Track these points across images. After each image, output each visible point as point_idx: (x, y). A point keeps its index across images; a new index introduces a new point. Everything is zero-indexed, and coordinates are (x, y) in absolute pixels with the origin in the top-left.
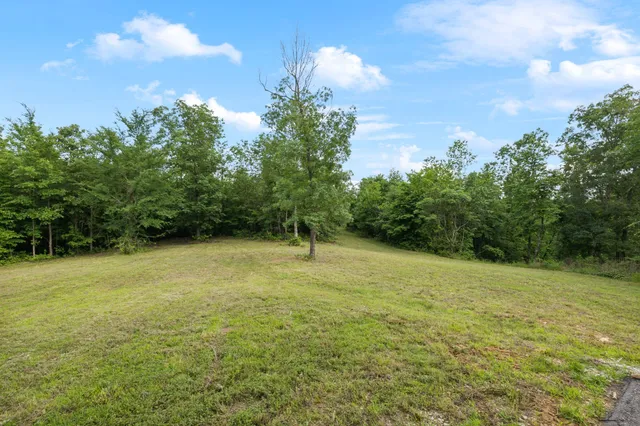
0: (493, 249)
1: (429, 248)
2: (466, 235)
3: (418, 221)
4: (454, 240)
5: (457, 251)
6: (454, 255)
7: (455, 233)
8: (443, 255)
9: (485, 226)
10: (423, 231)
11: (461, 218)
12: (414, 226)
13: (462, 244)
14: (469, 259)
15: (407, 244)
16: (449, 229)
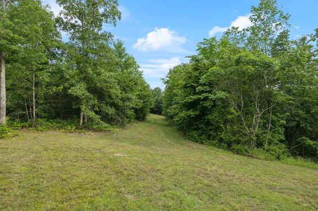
0: (311, 142)
1: (221, 140)
2: (273, 122)
3: (207, 104)
4: (257, 130)
5: (260, 145)
6: (256, 151)
7: (257, 119)
8: (238, 152)
9: (301, 112)
10: (213, 116)
11: (267, 99)
12: (204, 111)
13: (269, 136)
14: (278, 158)
15: (195, 134)
16: (249, 113)
